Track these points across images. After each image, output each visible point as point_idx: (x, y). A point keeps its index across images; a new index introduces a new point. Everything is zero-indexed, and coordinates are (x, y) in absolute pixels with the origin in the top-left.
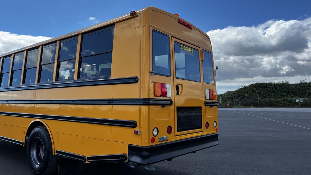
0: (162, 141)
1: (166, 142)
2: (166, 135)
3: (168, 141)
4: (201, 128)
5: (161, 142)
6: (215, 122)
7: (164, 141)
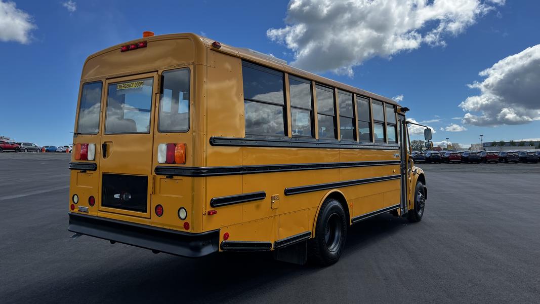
0: (81, 211)
1: (86, 214)
2: (87, 206)
3: (89, 214)
4: (145, 211)
5: (80, 213)
6: (183, 209)
7: (84, 212)
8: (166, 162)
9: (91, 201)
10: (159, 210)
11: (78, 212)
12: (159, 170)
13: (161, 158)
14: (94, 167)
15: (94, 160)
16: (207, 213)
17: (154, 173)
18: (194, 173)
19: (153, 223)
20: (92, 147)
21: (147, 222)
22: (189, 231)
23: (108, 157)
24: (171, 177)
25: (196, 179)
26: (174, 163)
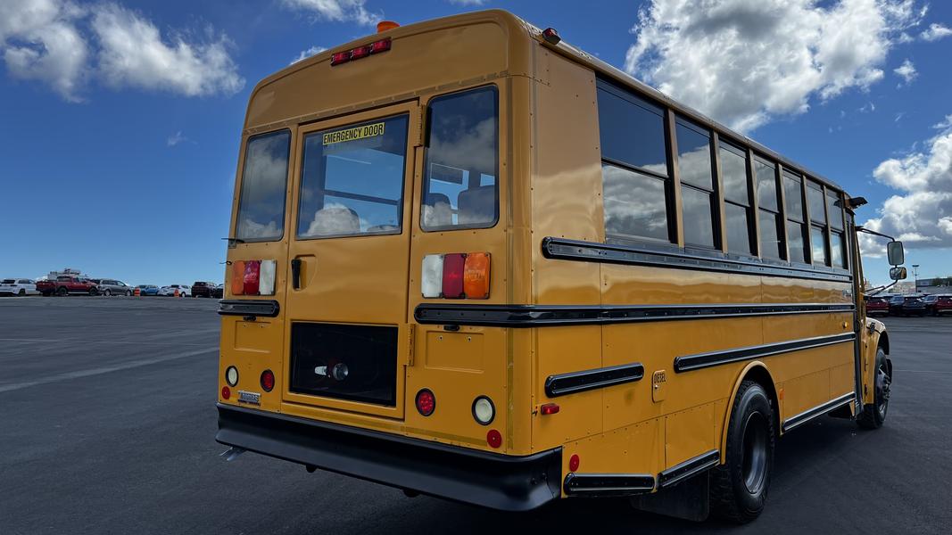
0: (245, 402)
1: (256, 407)
3: (261, 408)
4: (392, 403)
5: (242, 404)
6: (486, 401)
7: (251, 403)
8: (443, 295)
9: (267, 380)
10: (426, 401)
11: (238, 404)
12: (425, 313)
13: (431, 287)
14: (273, 309)
15: (274, 293)
16: (539, 410)
17: (412, 320)
18: (510, 318)
19: (411, 430)
20: (268, 268)
21: (395, 428)
22: (500, 451)
23: (302, 288)
24: (453, 326)
25: (517, 332)
26: (462, 296)
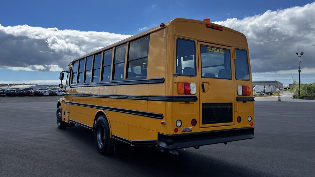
0: (185, 131)
1: (190, 132)
2: (191, 127)
3: (192, 132)
4: (232, 121)
6: (250, 117)
7: (188, 131)
8: (243, 95)
9: (194, 122)
10: (239, 119)
11: (182, 133)
12: (238, 99)
13: (240, 93)
